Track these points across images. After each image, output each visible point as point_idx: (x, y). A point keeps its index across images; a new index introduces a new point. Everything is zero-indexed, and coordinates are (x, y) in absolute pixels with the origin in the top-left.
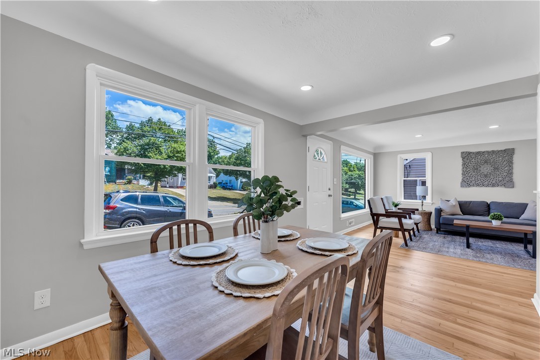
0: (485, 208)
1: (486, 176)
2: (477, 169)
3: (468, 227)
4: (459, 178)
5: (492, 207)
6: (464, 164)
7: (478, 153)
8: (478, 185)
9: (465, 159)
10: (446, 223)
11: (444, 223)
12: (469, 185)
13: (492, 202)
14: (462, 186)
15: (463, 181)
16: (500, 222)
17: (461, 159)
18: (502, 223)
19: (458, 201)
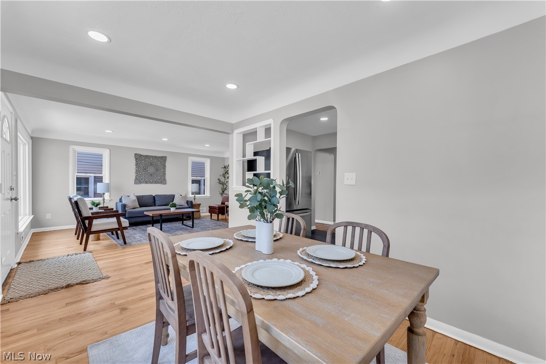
0: (152, 201)
1: (151, 175)
2: (145, 169)
3: (161, 215)
4: (133, 176)
5: (156, 199)
6: (137, 164)
7: (147, 156)
8: (146, 183)
9: (138, 160)
10: (132, 216)
11: (130, 216)
12: (140, 183)
13: (156, 195)
14: (135, 183)
15: (136, 178)
16: (175, 208)
17: (135, 160)
18: (176, 209)
19: (137, 196)
